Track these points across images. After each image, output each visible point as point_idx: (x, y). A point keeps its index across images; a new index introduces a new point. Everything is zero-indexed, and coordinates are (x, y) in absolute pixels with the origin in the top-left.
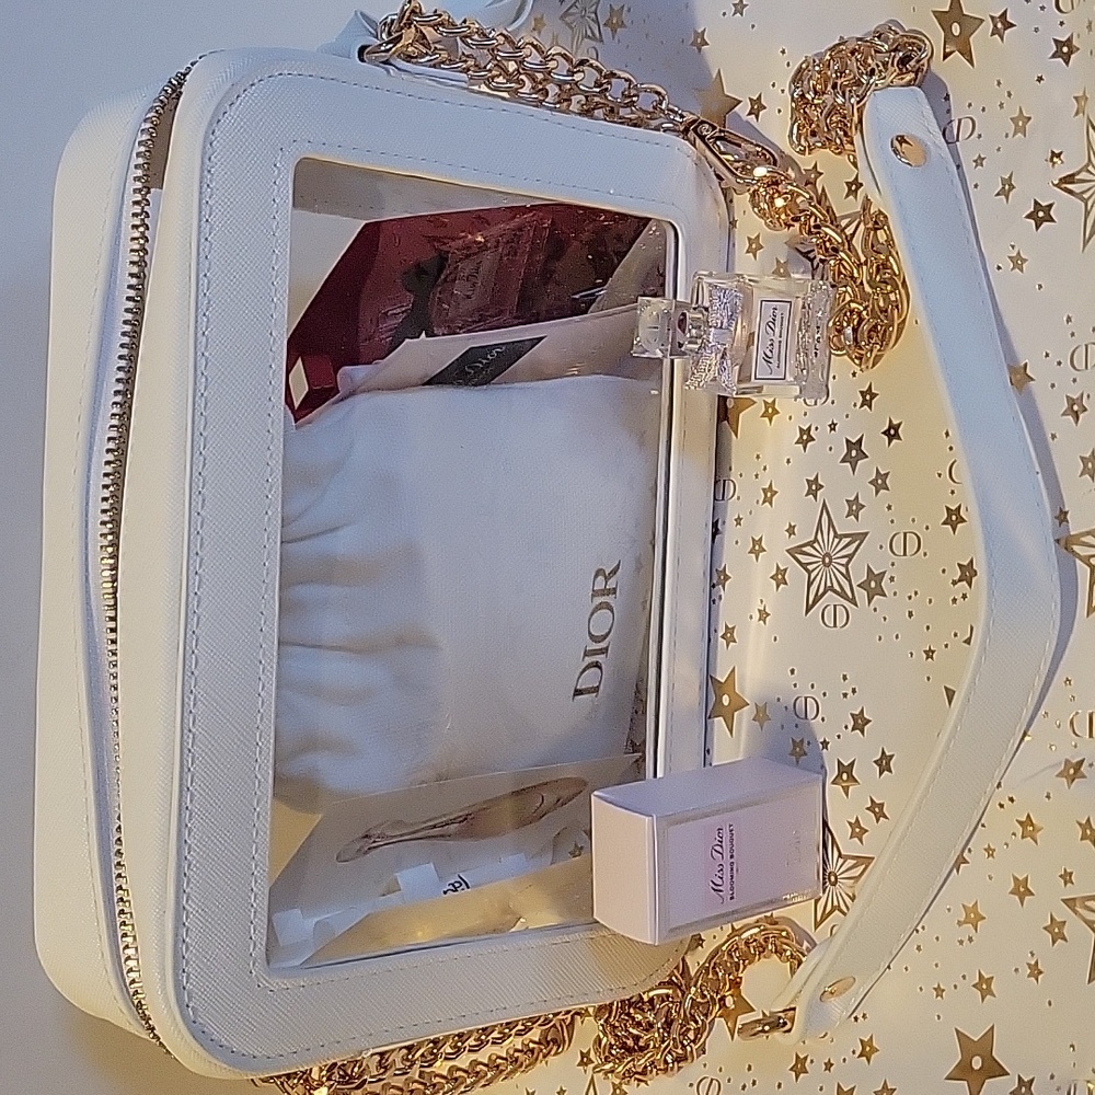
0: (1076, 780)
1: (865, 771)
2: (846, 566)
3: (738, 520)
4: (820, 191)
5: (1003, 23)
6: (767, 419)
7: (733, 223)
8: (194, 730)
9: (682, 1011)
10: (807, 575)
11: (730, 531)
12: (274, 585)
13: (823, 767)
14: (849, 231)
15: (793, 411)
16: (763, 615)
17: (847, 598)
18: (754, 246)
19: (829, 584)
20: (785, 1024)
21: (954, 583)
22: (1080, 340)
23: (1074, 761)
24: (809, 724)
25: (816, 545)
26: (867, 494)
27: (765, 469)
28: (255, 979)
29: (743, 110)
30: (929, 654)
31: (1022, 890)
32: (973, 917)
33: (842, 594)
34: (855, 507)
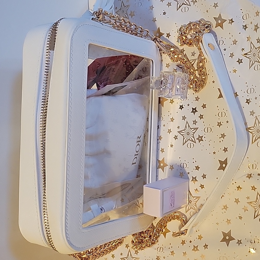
0: (251, 178)
1: (199, 178)
2: (193, 135)
3: (164, 125)
4: (185, 54)
5: (232, 21)
6: (171, 103)
7: (162, 60)
8: (69, 174)
9: (154, 233)
10: (183, 137)
11: (162, 128)
12: (84, 141)
13: (188, 178)
14: (192, 63)
15: (178, 102)
16: (172, 146)
17: (193, 142)
18: (168, 66)
19: (189, 139)
20: (184, 233)
21: (220, 138)
22: (249, 87)
23: (250, 174)
24: (184, 169)
25: (185, 130)
26: (198, 119)
27: (171, 114)
28: (80, 230)
29: (165, 36)
30: (214, 153)
31: (237, 201)
32: (225, 207)
33: (192, 141)
34: (195, 122)
